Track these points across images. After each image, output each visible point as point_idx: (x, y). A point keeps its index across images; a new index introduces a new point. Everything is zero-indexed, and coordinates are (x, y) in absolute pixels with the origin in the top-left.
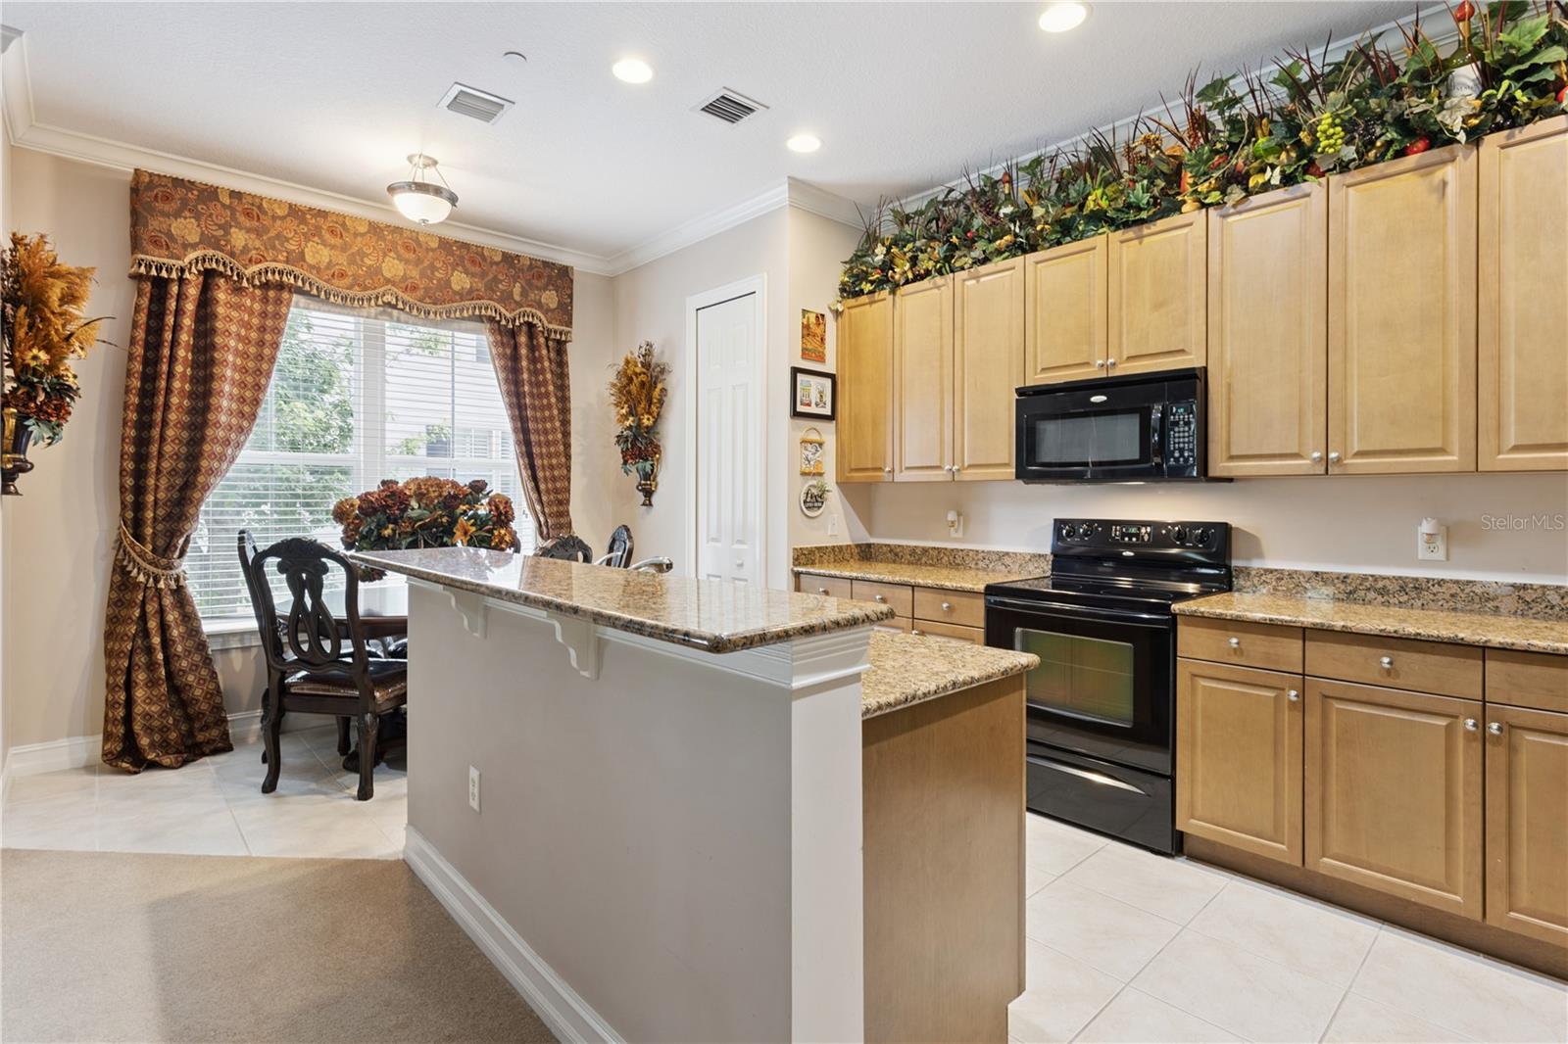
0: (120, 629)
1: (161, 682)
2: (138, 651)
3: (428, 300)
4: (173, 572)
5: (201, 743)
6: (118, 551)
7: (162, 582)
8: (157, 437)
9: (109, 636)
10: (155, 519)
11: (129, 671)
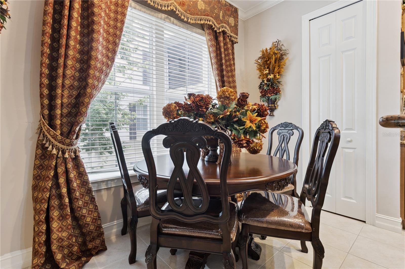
0: (42, 184)
1: (68, 217)
2: (53, 197)
3: (188, 12)
4: (73, 147)
5: (90, 249)
6: (40, 135)
7: (67, 154)
8: (62, 64)
9: (35, 188)
10: (62, 115)
11: (48, 210)
